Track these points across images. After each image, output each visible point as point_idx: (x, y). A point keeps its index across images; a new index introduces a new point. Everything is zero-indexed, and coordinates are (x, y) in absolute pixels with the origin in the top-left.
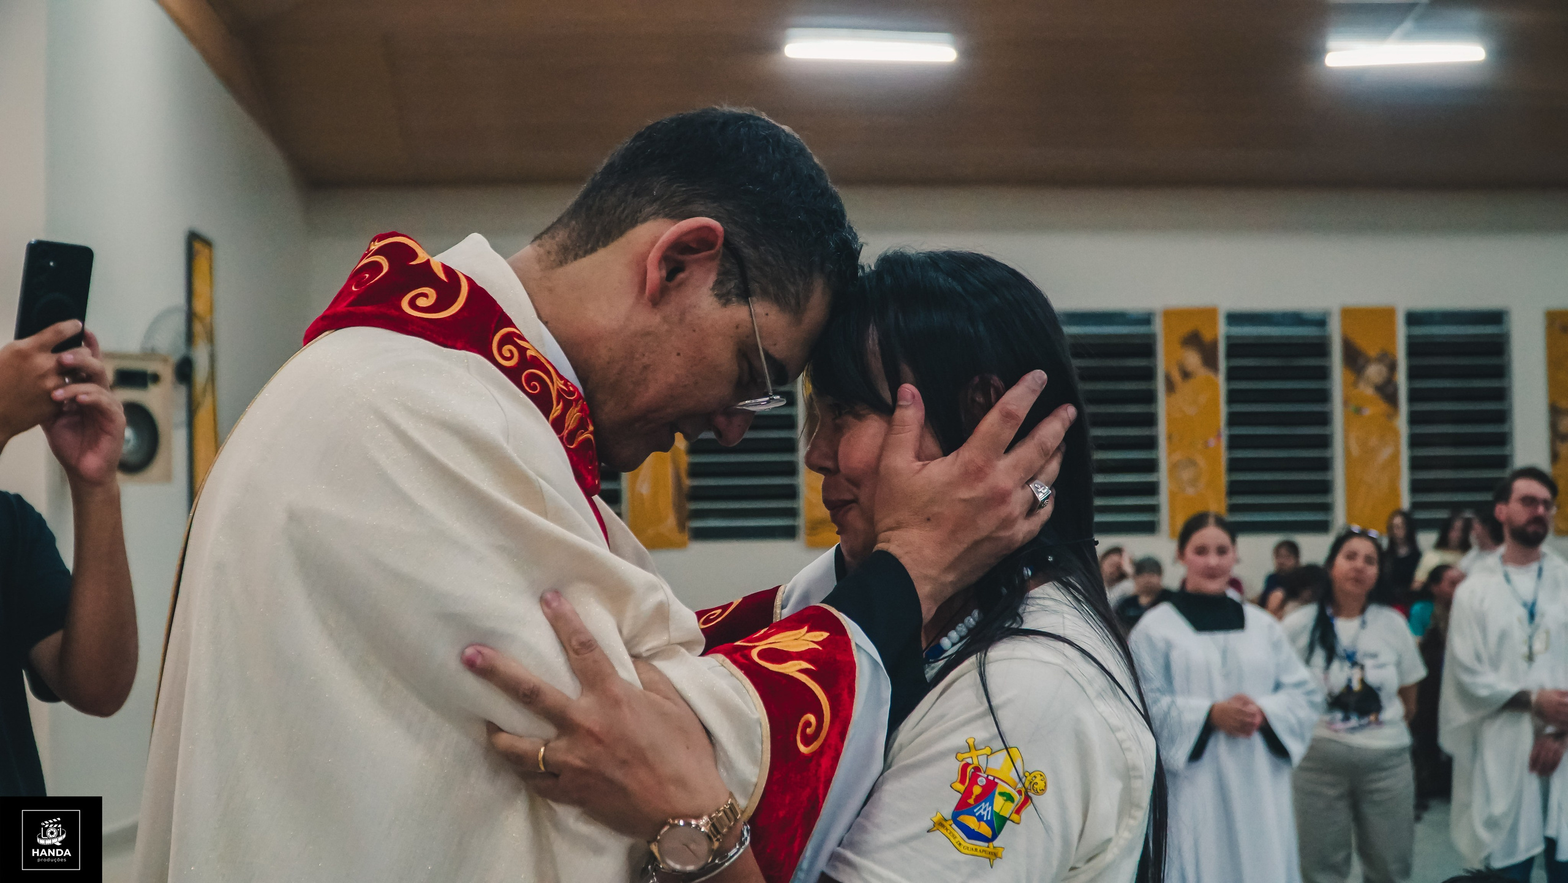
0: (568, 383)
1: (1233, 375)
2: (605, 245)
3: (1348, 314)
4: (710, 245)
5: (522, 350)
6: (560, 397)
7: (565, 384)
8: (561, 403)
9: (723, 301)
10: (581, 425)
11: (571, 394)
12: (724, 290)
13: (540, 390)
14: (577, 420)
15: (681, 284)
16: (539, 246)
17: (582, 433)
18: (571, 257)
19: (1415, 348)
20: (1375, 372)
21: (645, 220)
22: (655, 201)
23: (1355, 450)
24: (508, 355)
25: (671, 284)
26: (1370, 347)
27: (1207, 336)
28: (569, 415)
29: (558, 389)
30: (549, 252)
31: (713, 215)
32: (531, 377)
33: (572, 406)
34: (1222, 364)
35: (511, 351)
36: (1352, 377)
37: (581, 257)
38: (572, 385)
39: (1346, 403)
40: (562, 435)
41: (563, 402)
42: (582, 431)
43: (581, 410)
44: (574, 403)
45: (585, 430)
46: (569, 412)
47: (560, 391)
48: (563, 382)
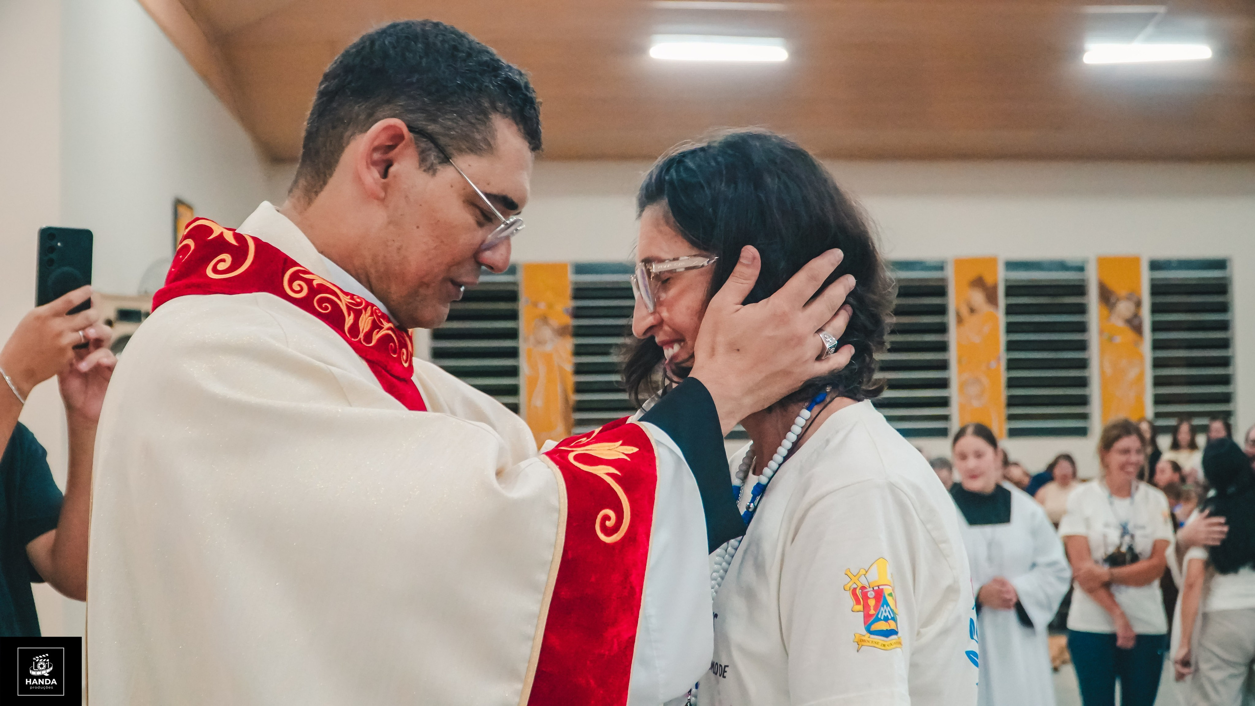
0: (355, 297)
1: (1010, 310)
3: (1103, 261)
4: (401, 138)
5: (309, 282)
6: (349, 309)
7: (352, 298)
8: (352, 314)
9: (431, 172)
10: (376, 326)
11: (360, 304)
12: (429, 165)
13: (332, 308)
14: (370, 322)
15: (394, 177)
17: (378, 332)
18: (313, 195)
19: (1157, 289)
20: (1125, 308)
22: (348, 125)
23: (1109, 371)
24: (298, 288)
25: (386, 180)
27: (989, 280)
28: (362, 322)
29: (347, 305)
30: (299, 199)
32: (321, 301)
33: (362, 313)
34: (1002, 302)
35: (300, 285)
36: (1106, 312)
37: (320, 192)
38: (359, 297)
39: (1101, 333)
40: (358, 338)
41: (354, 313)
42: (378, 330)
43: (372, 315)
44: (363, 311)
45: (381, 328)
46: (361, 319)
47: (350, 305)
48: (349, 297)
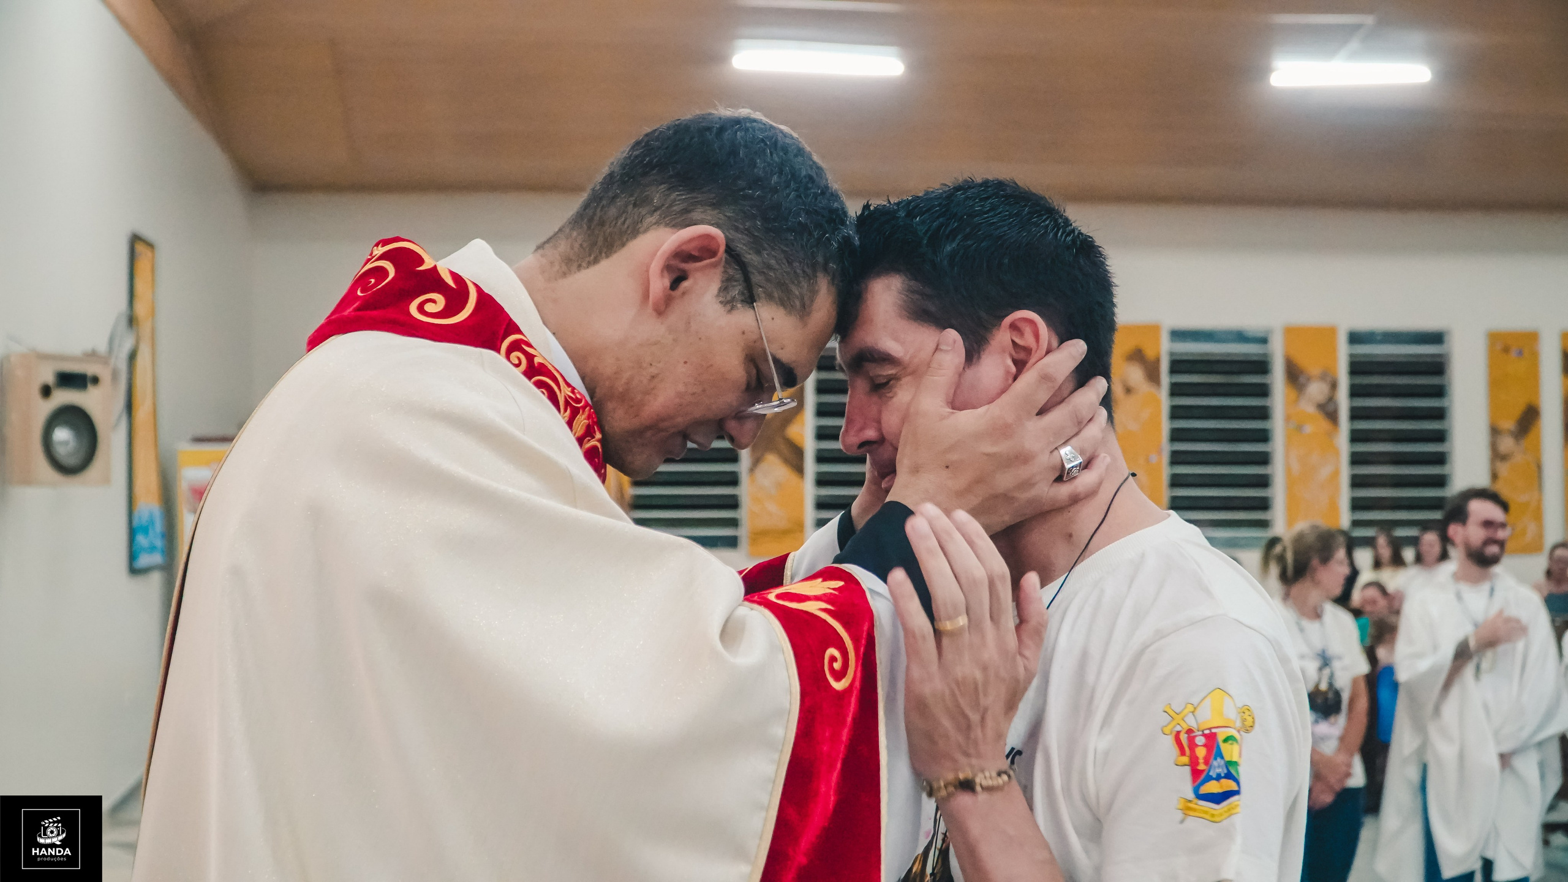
1: (1176, 390)
2: (607, 257)
3: (1292, 332)
4: (713, 253)
5: (530, 358)
6: (567, 403)
7: (573, 392)
8: (569, 411)
9: (728, 307)
10: (589, 433)
11: (578, 401)
12: (729, 298)
14: (584, 428)
15: (684, 294)
16: (542, 256)
18: (574, 267)
19: (1357, 368)
20: (1316, 390)
21: (646, 231)
22: (655, 211)
23: (1296, 467)
24: (517, 362)
25: (673, 293)
26: (1311, 366)
27: (1150, 353)
28: (576, 423)
30: (552, 263)
31: (712, 222)
34: (1165, 379)
35: (519, 358)
36: (1293, 394)
37: (585, 268)
38: (579, 393)
39: (1288, 418)
41: (571, 410)
43: (589, 418)
44: (581, 412)
45: (593, 437)
46: (577, 418)
47: (568, 398)
48: (570, 389)
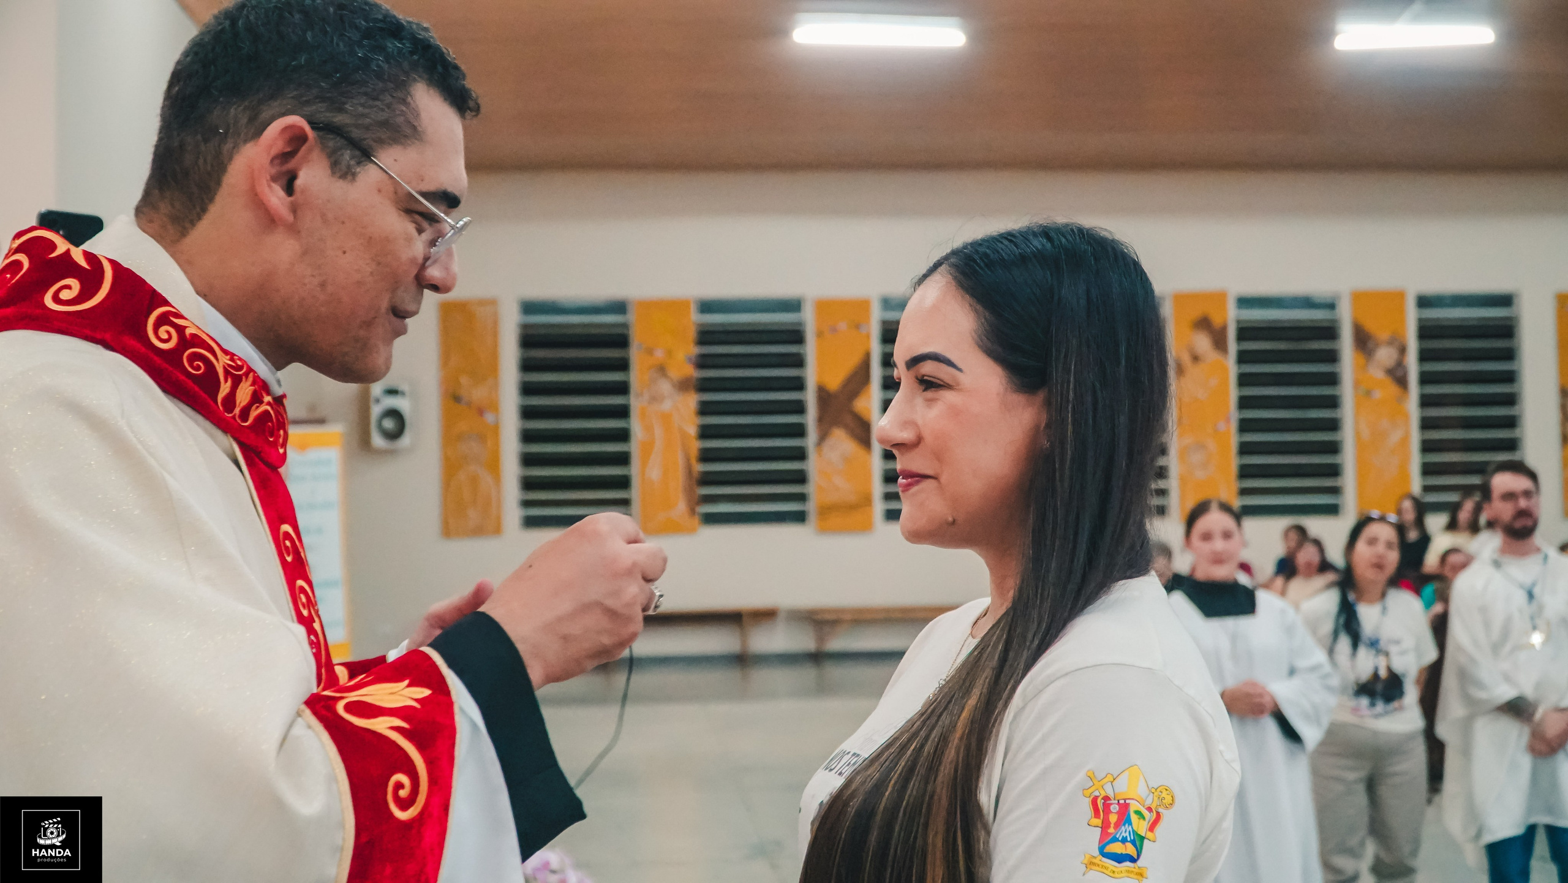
13: (205, 369)
17: (257, 407)
33: (241, 381)
40: (233, 414)
42: (258, 405)
